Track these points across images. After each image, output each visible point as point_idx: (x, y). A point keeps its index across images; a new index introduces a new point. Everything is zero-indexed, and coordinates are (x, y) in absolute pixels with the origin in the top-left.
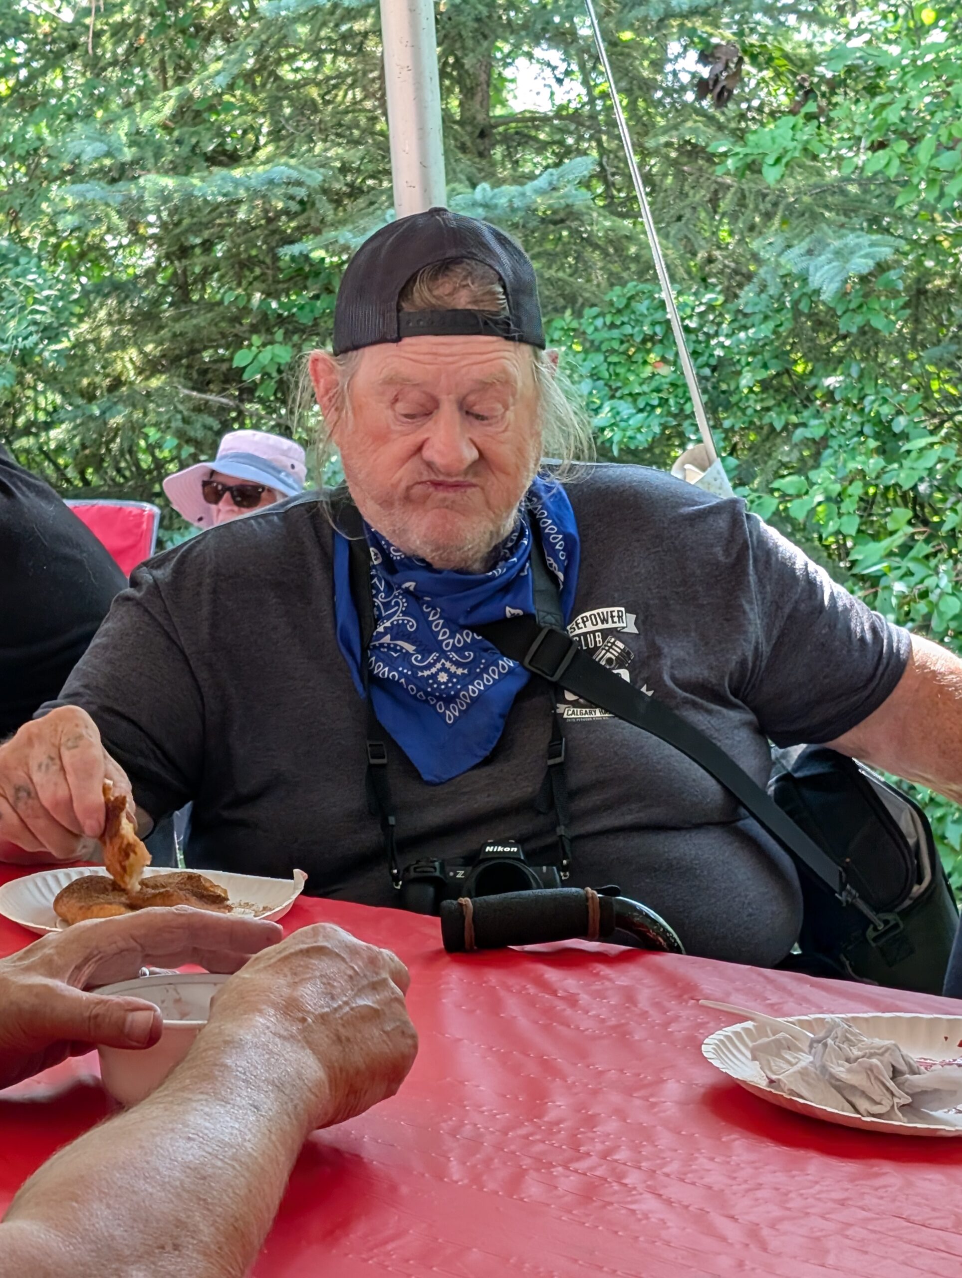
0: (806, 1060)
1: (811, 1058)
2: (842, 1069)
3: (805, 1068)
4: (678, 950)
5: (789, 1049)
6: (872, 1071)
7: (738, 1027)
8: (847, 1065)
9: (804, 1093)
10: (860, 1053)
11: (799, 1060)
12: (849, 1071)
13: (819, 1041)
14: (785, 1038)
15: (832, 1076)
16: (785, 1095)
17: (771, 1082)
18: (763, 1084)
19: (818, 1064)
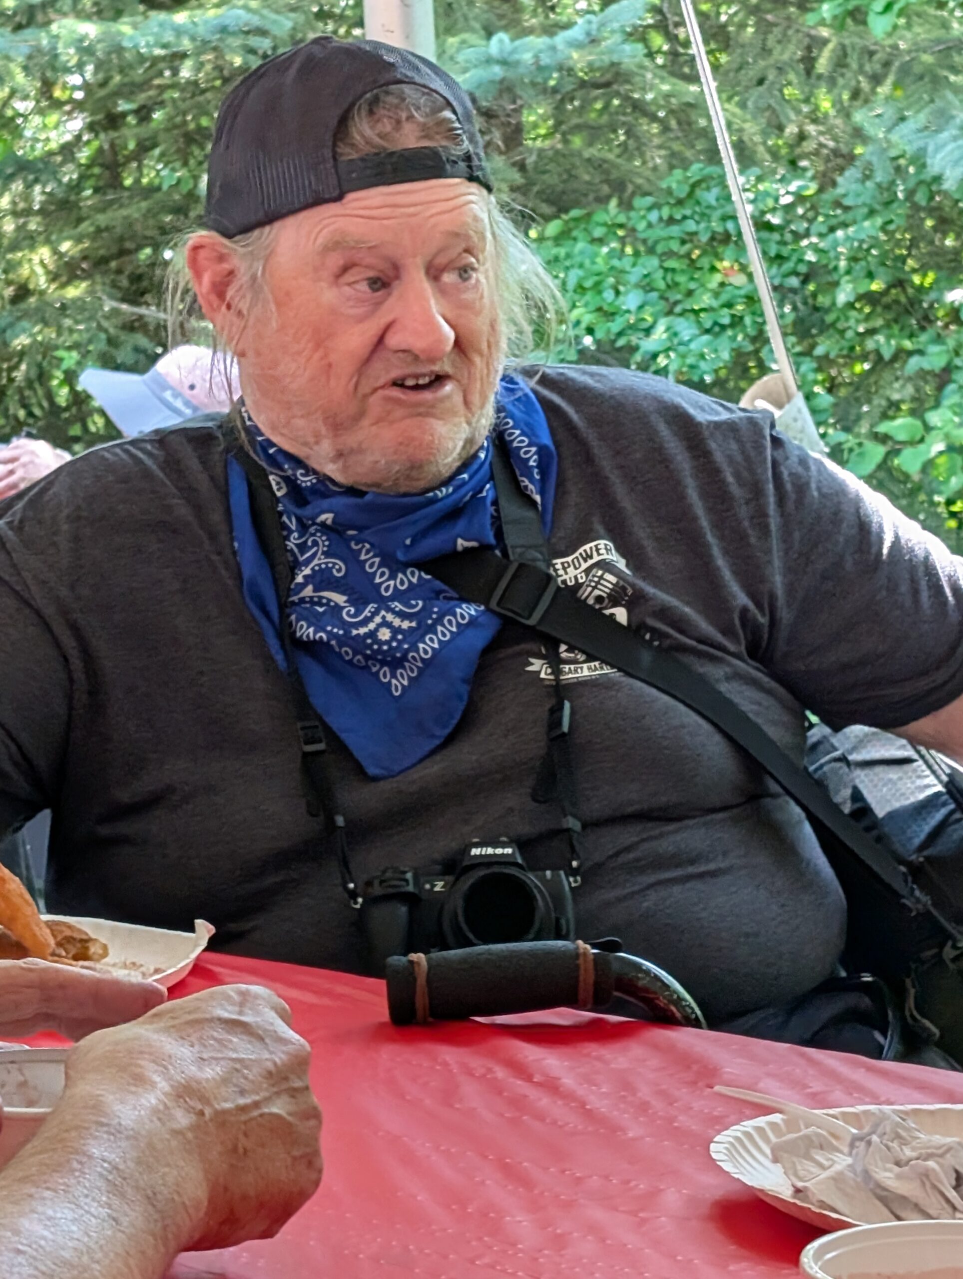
0: (842, 1162)
1: (849, 1160)
2: (888, 1174)
3: (840, 1173)
4: (696, 1024)
5: (821, 1147)
6: (927, 1176)
7: (761, 1121)
8: (897, 1169)
9: (839, 1205)
10: (914, 1154)
11: (834, 1162)
12: (899, 1177)
13: (861, 1139)
14: (818, 1135)
15: (879, 1185)
16: (814, 1209)
17: (798, 1191)
18: (786, 1193)
19: (859, 1169)
